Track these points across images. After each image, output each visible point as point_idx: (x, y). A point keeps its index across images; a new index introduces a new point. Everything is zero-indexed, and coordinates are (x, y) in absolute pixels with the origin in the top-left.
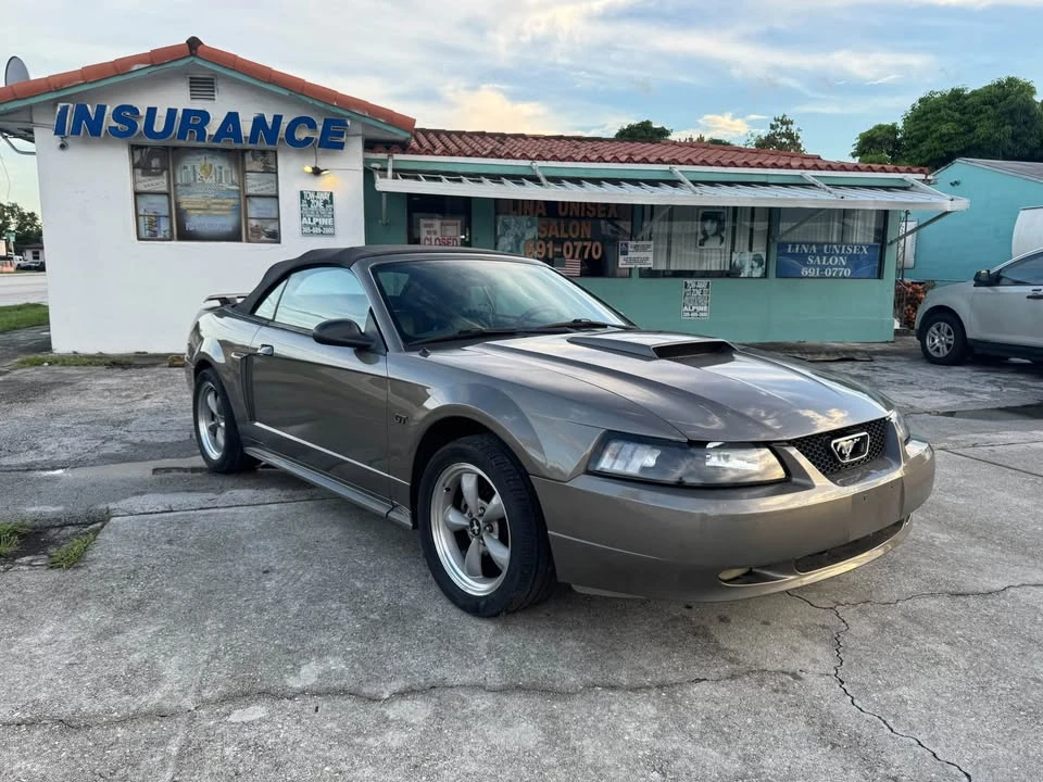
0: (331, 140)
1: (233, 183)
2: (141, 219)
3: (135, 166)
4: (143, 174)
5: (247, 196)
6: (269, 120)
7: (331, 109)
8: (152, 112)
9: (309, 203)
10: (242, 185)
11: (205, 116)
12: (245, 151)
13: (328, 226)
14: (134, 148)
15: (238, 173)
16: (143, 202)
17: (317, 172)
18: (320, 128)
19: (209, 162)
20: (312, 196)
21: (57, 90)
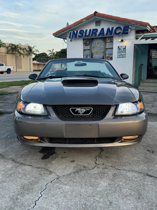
0: (125, 32)
1: (103, 46)
2: (84, 56)
3: (84, 44)
4: (86, 45)
5: (106, 49)
6: (111, 29)
7: (126, 24)
8: (86, 30)
9: (120, 49)
10: (105, 46)
11: (97, 30)
12: (106, 37)
13: (124, 55)
14: (84, 40)
15: (104, 43)
16: (85, 52)
17: (122, 41)
18: (122, 29)
19: (99, 41)
20: (121, 47)
21: (69, 28)
